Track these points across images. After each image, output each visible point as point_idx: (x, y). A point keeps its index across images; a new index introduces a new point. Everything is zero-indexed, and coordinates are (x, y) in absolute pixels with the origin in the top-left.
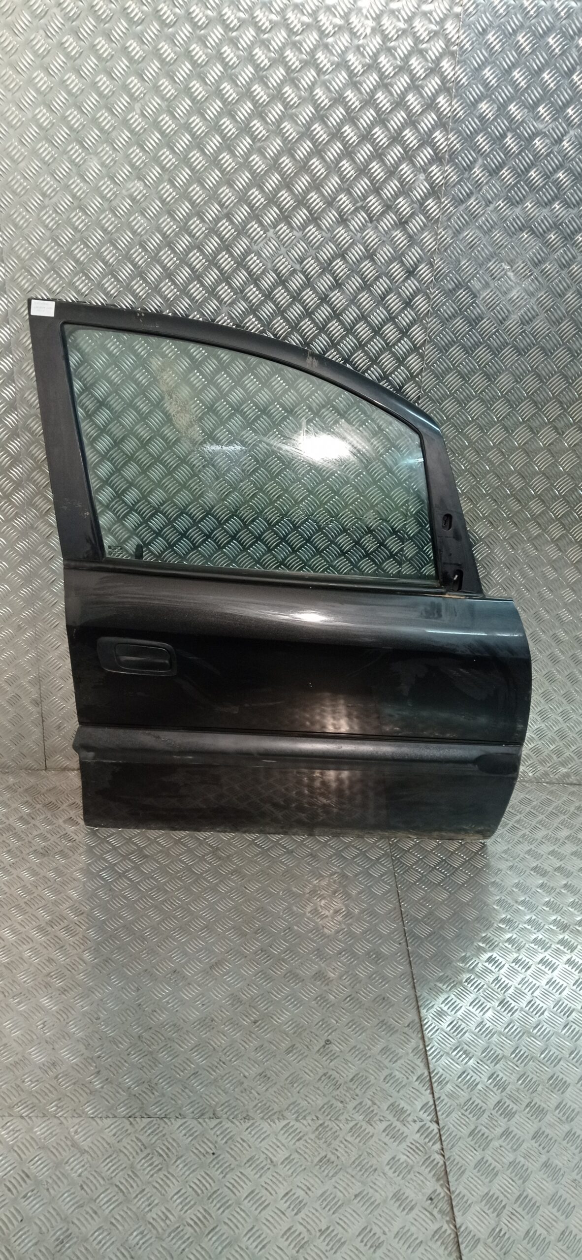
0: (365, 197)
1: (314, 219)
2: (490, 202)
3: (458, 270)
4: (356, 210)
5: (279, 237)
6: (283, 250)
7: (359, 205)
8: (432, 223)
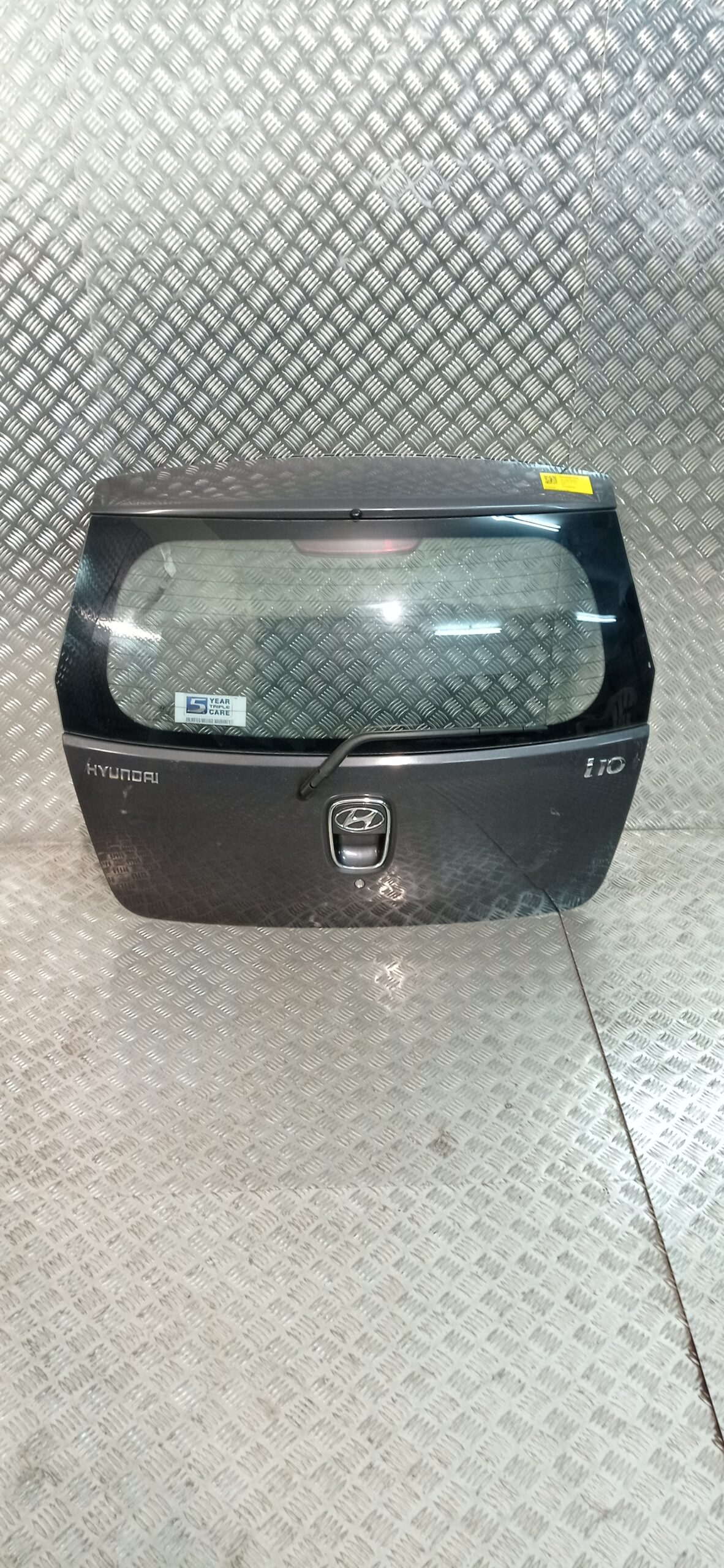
0: (507, 116)
1: (448, 144)
2: (656, 114)
3: (621, 198)
4: (497, 131)
5: (405, 169)
6: (411, 184)
7: (500, 124)
8: (587, 142)
